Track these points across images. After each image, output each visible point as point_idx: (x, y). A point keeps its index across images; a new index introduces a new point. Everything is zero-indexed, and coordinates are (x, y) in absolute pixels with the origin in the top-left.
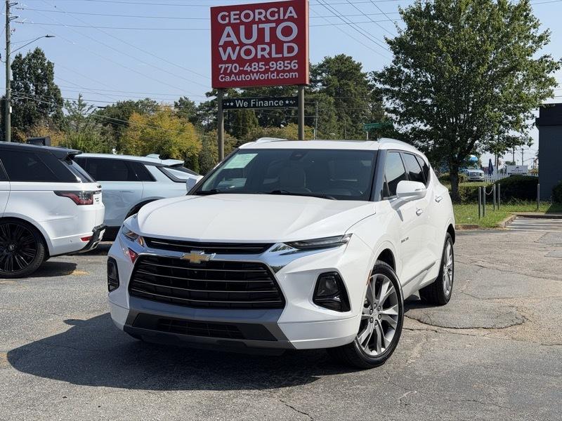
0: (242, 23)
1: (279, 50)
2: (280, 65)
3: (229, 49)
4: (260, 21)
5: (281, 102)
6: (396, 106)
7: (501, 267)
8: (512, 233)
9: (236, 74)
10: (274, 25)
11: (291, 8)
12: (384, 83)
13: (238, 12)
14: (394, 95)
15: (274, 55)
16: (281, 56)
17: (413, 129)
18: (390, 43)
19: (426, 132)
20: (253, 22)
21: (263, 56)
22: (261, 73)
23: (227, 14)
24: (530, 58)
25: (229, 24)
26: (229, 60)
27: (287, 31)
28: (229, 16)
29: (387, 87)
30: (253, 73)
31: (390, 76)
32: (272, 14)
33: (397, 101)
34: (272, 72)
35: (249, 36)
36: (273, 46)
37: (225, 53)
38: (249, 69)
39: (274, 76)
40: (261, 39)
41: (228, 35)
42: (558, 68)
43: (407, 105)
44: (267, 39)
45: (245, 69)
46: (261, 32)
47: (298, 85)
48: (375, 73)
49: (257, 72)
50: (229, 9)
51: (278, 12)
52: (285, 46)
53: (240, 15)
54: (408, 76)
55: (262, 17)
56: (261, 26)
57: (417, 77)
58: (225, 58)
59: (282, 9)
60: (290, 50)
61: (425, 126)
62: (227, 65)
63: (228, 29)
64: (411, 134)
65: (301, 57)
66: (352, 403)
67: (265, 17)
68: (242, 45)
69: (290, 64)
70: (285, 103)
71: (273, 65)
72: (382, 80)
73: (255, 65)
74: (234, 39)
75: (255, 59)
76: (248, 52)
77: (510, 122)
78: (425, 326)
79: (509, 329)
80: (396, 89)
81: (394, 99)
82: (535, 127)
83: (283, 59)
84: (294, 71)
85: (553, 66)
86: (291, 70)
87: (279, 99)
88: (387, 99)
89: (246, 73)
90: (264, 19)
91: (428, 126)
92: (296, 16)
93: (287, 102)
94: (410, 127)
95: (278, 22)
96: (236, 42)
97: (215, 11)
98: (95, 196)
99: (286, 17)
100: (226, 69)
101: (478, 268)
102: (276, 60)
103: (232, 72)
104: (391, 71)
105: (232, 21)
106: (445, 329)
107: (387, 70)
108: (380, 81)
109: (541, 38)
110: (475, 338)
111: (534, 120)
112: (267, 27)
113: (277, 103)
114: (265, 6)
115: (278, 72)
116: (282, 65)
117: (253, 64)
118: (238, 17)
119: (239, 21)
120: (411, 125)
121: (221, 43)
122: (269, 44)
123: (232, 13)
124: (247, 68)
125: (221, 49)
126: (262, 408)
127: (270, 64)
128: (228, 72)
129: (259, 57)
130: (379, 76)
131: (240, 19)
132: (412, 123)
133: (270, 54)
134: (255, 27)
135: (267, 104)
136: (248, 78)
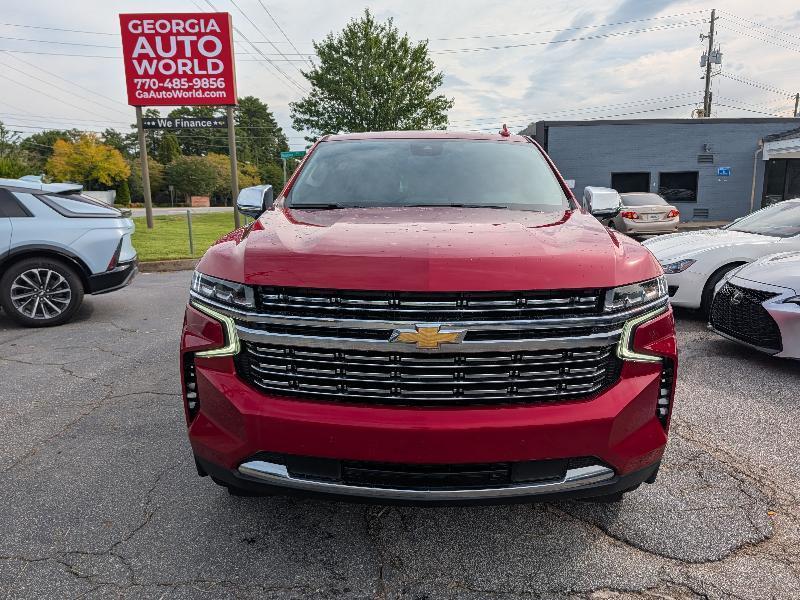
0: (157, 34)
1: (203, 66)
2: (205, 83)
3: (145, 63)
4: (178, 33)
5: (209, 123)
9: (155, 91)
10: (194, 38)
11: (212, 21)
12: (304, 113)
13: (152, 21)
14: (314, 125)
15: (197, 71)
16: (204, 72)
18: (306, 76)
20: (171, 33)
21: (184, 71)
22: (184, 90)
23: (139, 22)
24: (427, 97)
25: (143, 34)
26: (146, 75)
27: (210, 46)
28: (142, 25)
29: (307, 117)
30: (175, 90)
31: (308, 107)
32: (192, 26)
33: (317, 130)
34: (197, 90)
35: (167, 48)
36: (196, 61)
37: (140, 65)
38: (170, 86)
39: (199, 94)
40: (180, 53)
41: (143, 47)
42: (450, 107)
44: (188, 53)
45: (165, 85)
46: (180, 45)
47: (226, 105)
48: (294, 104)
49: (179, 90)
50: (142, 17)
51: (199, 24)
52: (209, 62)
53: (154, 24)
54: (324, 108)
55: (181, 28)
56: (180, 38)
58: (140, 72)
59: (202, 21)
60: (215, 66)
62: (144, 80)
63: (142, 40)
65: (228, 75)
67: (184, 29)
68: (159, 58)
69: (216, 81)
70: (213, 124)
71: (197, 83)
72: (301, 110)
73: (176, 82)
74: (149, 50)
75: (176, 75)
76: (167, 67)
81: (314, 128)
83: (208, 76)
84: (221, 90)
85: (448, 105)
86: (217, 89)
87: (207, 120)
89: (167, 89)
90: (182, 31)
92: (218, 30)
93: (216, 123)
95: (200, 35)
96: (152, 55)
97: (125, 19)
99: (208, 31)
100: (143, 85)
102: (200, 77)
103: (150, 89)
104: (309, 102)
105: (146, 31)
107: (306, 101)
109: (436, 80)
112: (187, 40)
113: (204, 124)
114: (184, 17)
115: (204, 90)
116: (207, 83)
117: (174, 81)
118: (151, 26)
119: (153, 32)
121: (135, 55)
122: (191, 59)
123: (145, 22)
124: (167, 84)
125: (135, 63)
127: (194, 81)
128: (146, 87)
129: (180, 72)
130: (298, 107)
131: (154, 29)
133: (192, 69)
134: (173, 39)
135: (193, 124)
136: (169, 95)
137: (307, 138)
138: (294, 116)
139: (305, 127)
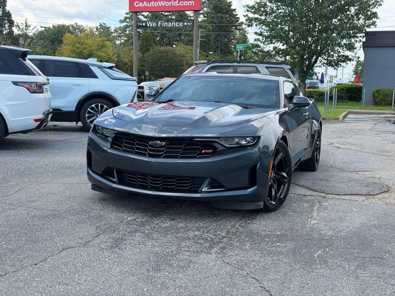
5: (181, 24)
6: (262, 31)
7: (353, 148)
8: (351, 124)
12: (254, 13)
14: (261, 22)
17: (275, 48)
19: (283, 50)
29: (256, 16)
31: (257, 8)
33: (264, 27)
42: (380, 5)
43: (271, 30)
47: (194, 11)
48: (248, 6)
54: (272, 9)
57: (278, 9)
61: (283, 45)
64: (272, 51)
66: (279, 260)
70: (184, 24)
72: (253, 11)
77: (345, 44)
78: (315, 193)
79: (380, 196)
80: (263, 18)
81: (261, 25)
82: (362, 49)
87: (179, 21)
88: (256, 25)
91: (285, 46)
93: (186, 24)
94: (272, 46)
98: (45, 87)
101: (336, 148)
104: (259, 4)
106: (331, 195)
107: (257, 3)
108: (252, 12)
110: (357, 203)
111: (361, 43)
113: (178, 24)
120: (273, 44)
126: (203, 263)
130: (250, 8)
132: (274, 43)
135: (170, 25)
137: (256, 33)
138: (247, 15)
139: (254, 24)
